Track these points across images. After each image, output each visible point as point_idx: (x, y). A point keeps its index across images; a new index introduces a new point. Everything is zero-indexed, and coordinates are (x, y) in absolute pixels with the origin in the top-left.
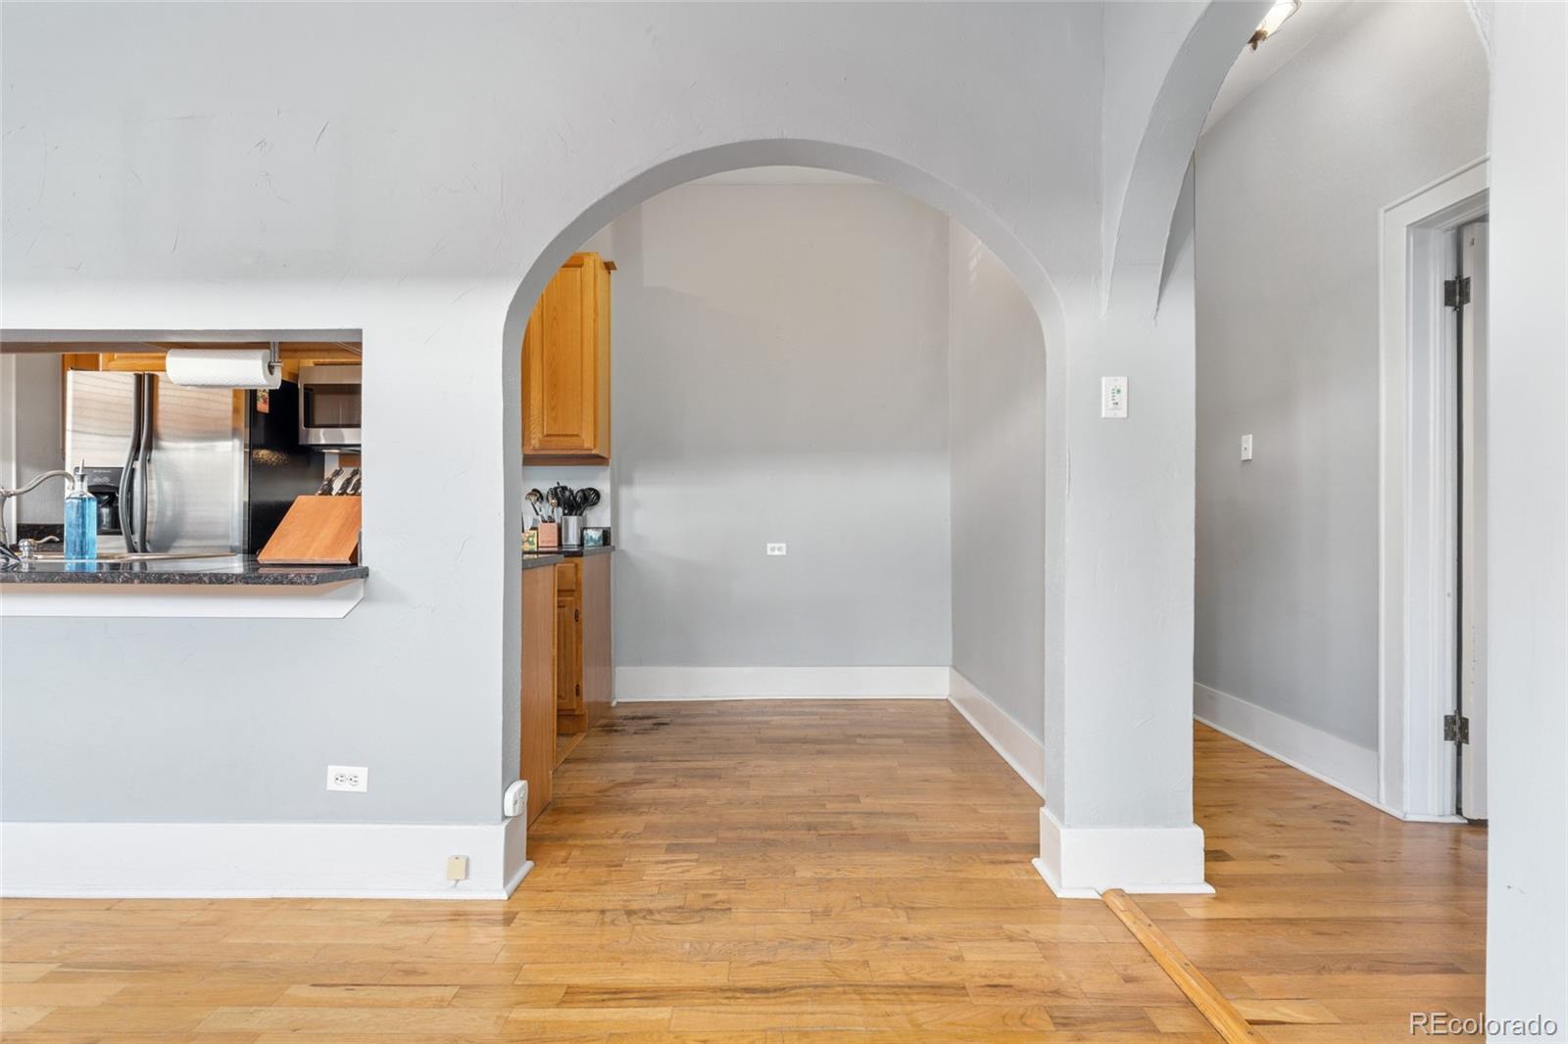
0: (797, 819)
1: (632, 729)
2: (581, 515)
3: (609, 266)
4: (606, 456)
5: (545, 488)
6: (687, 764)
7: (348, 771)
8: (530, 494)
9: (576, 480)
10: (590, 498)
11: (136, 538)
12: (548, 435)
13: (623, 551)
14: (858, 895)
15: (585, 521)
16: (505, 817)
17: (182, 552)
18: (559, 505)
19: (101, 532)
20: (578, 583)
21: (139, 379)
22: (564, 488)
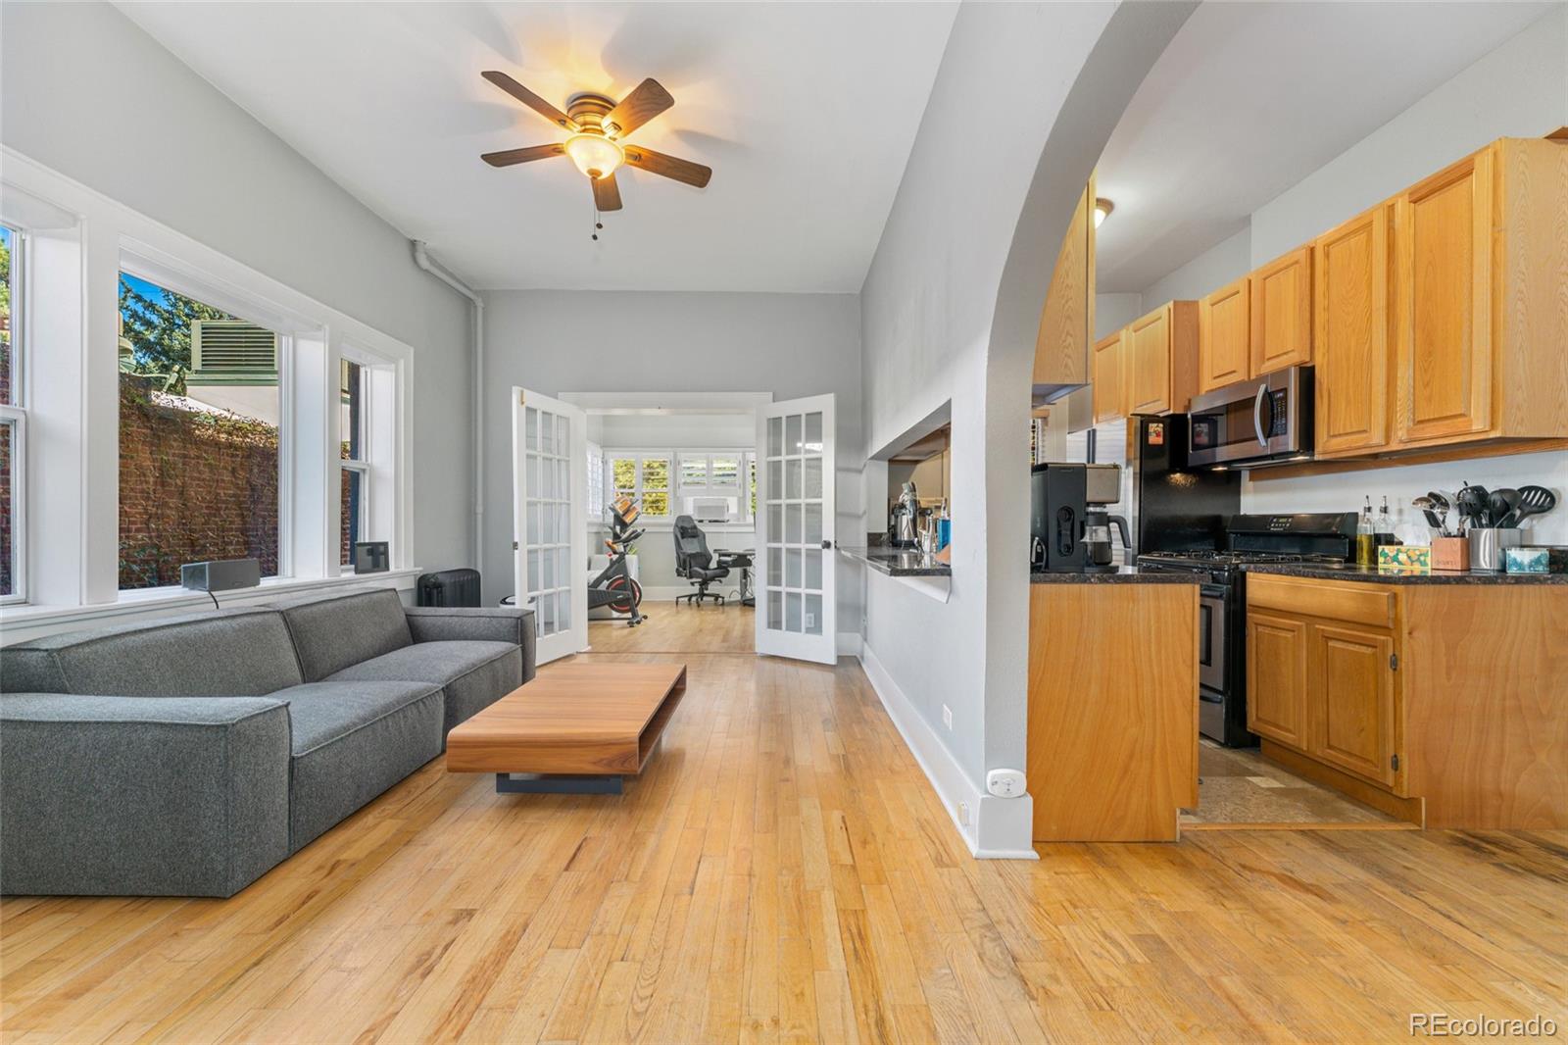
7: (948, 712)
8: (1421, 501)
12: (1420, 423)
18: (1468, 514)
20: (1397, 621)
22: (1478, 490)
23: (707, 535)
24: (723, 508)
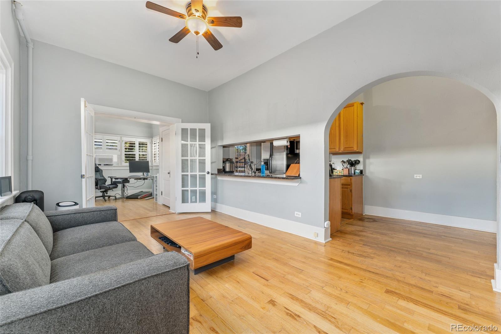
0: (404, 248)
1: (366, 221)
2: (355, 166)
3: (362, 104)
4: (362, 151)
5: (345, 160)
6: (379, 231)
7: (298, 213)
8: (341, 162)
9: (353, 158)
10: (357, 162)
11: (270, 171)
12: (345, 148)
13: (367, 176)
14: (412, 267)
15: (356, 168)
16: (325, 227)
17: (277, 173)
18: (349, 164)
19: (266, 170)
20: (351, 183)
21: (271, 143)
22: (350, 160)
23: (103, 171)
24: (111, 160)
